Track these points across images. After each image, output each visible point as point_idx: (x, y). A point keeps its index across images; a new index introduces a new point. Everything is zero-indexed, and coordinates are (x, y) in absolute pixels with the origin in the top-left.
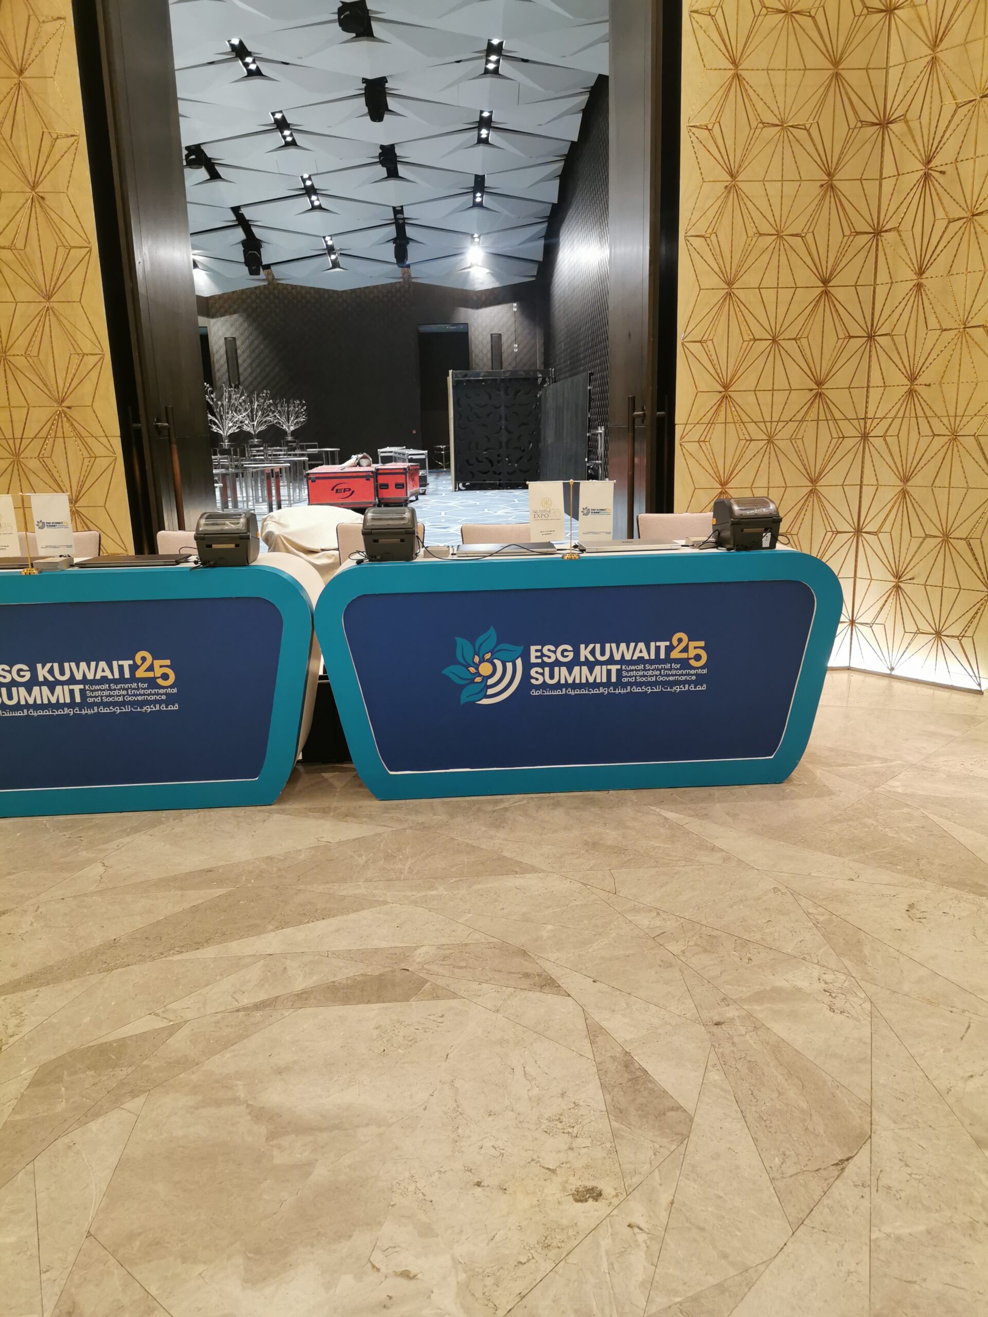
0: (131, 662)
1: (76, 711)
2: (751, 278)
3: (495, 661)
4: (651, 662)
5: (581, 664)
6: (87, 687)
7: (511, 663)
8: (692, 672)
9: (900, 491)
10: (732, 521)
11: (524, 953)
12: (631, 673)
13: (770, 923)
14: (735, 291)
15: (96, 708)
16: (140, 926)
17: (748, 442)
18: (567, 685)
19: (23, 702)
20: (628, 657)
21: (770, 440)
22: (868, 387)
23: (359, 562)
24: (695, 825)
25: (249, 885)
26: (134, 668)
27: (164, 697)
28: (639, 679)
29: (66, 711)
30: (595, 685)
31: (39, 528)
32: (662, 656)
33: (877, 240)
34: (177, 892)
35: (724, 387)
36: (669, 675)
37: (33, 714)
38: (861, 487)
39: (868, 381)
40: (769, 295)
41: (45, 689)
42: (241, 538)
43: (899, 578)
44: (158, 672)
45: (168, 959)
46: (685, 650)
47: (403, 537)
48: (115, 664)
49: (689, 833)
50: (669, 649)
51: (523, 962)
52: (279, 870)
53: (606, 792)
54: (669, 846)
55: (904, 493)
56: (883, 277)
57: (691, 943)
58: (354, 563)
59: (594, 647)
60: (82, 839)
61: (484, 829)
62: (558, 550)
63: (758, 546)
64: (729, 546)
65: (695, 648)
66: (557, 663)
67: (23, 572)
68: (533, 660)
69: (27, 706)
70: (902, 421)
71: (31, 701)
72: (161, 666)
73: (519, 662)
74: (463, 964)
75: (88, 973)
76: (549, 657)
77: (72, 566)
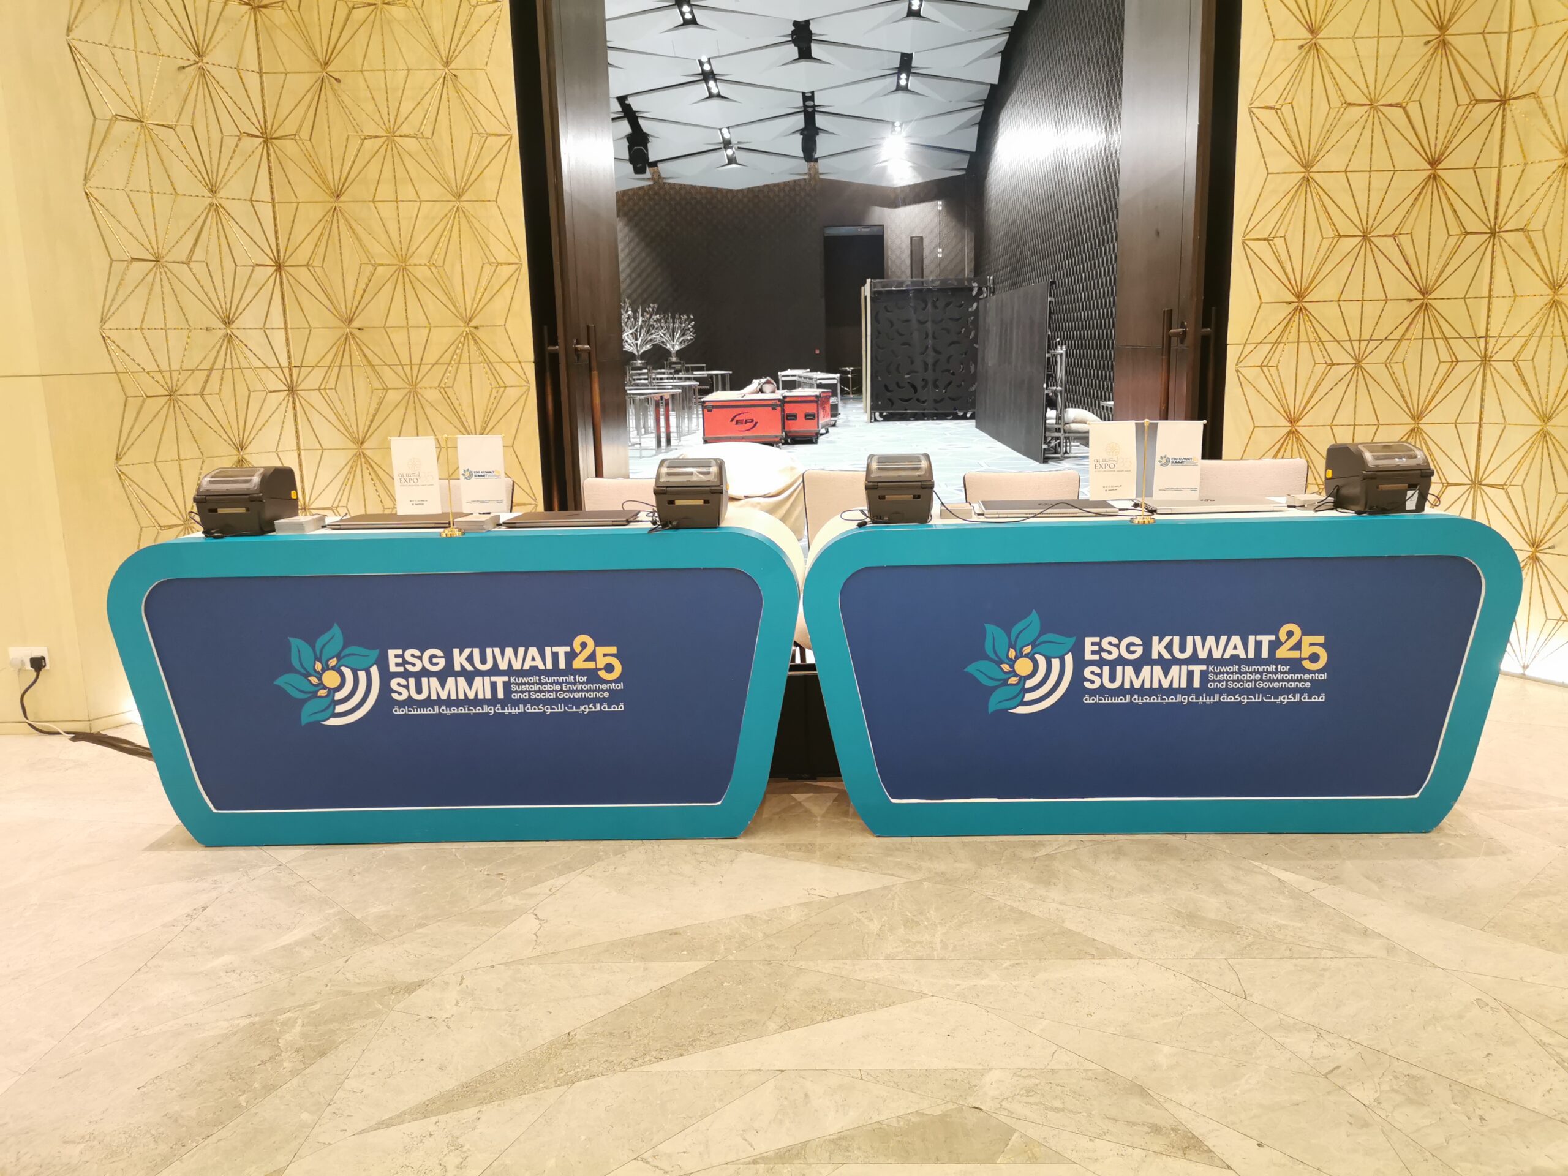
0: (568, 649)
1: (498, 709)
2: (1334, 160)
3: (1037, 656)
4: (1248, 662)
5: (1152, 663)
6: (512, 680)
7: (1058, 660)
8: (1306, 677)
9: (1538, 433)
10: (1365, 475)
11: (1142, 1091)
12: (1221, 677)
13: (1490, 1057)
14: (1317, 177)
15: (521, 706)
16: (600, 1014)
17: (1329, 367)
18: (1132, 691)
19: (434, 697)
20: (1217, 655)
21: (1358, 364)
22: (1490, 297)
23: (862, 525)
24: (1325, 893)
25: (731, 958)
26: (571, 656)
27: (606, 695)
28: (1231, 685)
29: (486, 709)
30: (1171, 691)
31: (466, 478)
32: (1265, 654)
33: (1504, 110)
34: (637, 964)
35: (1298, 297)
36: (1274, 681)
37: (445, 712)
38: (1480, 426)
39: (1490, 290)
40: (1359, 182)
41: (462, 681)
42: (713, 492)
43: (1537, 547)
44: (601, 662)
45: (646, 1068)
46: (1297, 647)
47: (917, 493)
48: (548, 650)
49: (1322, 905)
50: (1275, 645)
51: (1143, 1105)
52: (766, 936)
53: (1183, 836)
54: (1299, 925)
55: (1544, 434)
56: (1512, 154)
57: (1385, 1087)
58: (854, 525)
59: (1172, 640)
60: (503, 877)
61: (1028, 885)
62: (1120, 510)
63: (1400, 508)
64: (1358, 508)
65: (1311, 644)
66: (1121, 661)
67: (444, 533)
68: (1088, 656)
69: (439, 702)
70: (1539, 341)
71: (444, 696)
72: (605, 655)
73: (1069, 658)
74: (1057, 1104)
75: (541, 1085)
76: (1110, 653)
77: (499, 525)
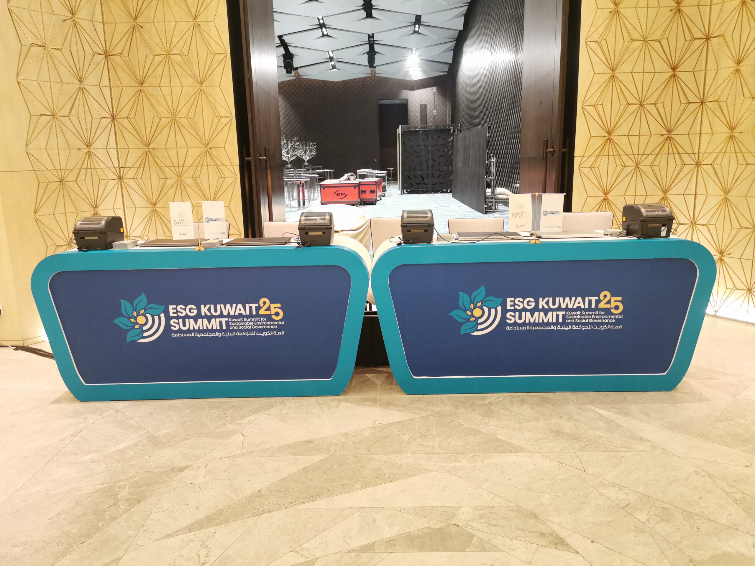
0: (257, 305)
1: (223, 334)
2: (625, 67)
3: (484, 307)
4: (585, 310)
5: (540, 311)
6: (230, 320)
7: (494, 309)
8: (613, 317)
9: (723, 199)
10: (641, 220)
11: (535, 516)
12: (572, 317)
13: (701, 499)
14: (617, 75)
15: (234, 333)
16: (274, 481)
17: (623, 168)
18: (530, 324)
19: (192, 328)
20: (570, 306)
21: (637, 166)
22: (700, 134)
23: (399, 244)
24: (622, 421)
25: (337, 454)
26: (258, 308)
27: (276, 327)
28: (577, 321)
29: (217, 334)
30: (548, 324)
31: (206, 222)
32: (593, 306)
33: (708, 43)
34: (292, 457)
35: (608, 133)
36: (597, 319)
37: (197, 336)
38: (695, 196)
39: (701, 130)
40: (638, 78)
41: (205, 320)
42: (327, 229)
43: (722, 254)
44: (273, 311)
45: (297, 507)
46: (609, 302)
47: (426, 228)
48: (247, 305)
49: (620, 426)
50: (598, 302)
51: (536, 523)
52: (354, 443)
53: (554, 393)
54: (610, 436)
55: (726, 200)
56: (711, 65)
57: (652, 513)
58: (396, 244)
59: (549, 299)
60: (226, 415)
61: (480, 418)
62: (524, 237)
63: (658, 235)
64: (638, 236)
65: (615, 301)
66: (524, 310)
67: (196, 248)
68: (508, 307)
69: (194, 331)
70: (724, 155)
71: (196, 328)
72: (275, 308)
73: (499, 309)
74: (495, 523)
75: (246, 516)
76: (519, 306)
77: (223, 245)
